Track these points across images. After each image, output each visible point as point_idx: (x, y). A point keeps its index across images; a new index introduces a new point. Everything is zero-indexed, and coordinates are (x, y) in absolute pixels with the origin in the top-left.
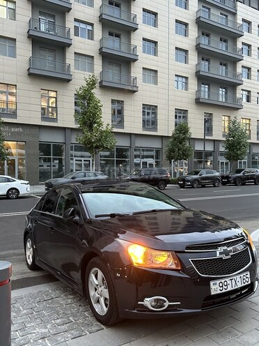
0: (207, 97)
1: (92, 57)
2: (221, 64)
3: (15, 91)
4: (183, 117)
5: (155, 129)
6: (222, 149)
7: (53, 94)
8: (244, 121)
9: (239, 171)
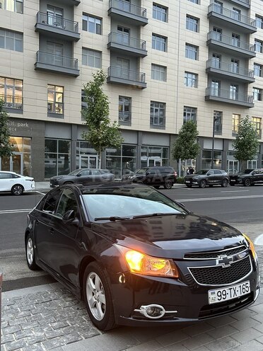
0: (217, 95)
1: (100, 52)
2: (232, 61)
3: (21, 86)
4: (192, 115)
5: (163, 127)
6: (231, 148)
7: (59, 90)
8: (255, 120)
9: (248, 172)
